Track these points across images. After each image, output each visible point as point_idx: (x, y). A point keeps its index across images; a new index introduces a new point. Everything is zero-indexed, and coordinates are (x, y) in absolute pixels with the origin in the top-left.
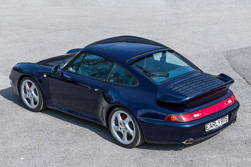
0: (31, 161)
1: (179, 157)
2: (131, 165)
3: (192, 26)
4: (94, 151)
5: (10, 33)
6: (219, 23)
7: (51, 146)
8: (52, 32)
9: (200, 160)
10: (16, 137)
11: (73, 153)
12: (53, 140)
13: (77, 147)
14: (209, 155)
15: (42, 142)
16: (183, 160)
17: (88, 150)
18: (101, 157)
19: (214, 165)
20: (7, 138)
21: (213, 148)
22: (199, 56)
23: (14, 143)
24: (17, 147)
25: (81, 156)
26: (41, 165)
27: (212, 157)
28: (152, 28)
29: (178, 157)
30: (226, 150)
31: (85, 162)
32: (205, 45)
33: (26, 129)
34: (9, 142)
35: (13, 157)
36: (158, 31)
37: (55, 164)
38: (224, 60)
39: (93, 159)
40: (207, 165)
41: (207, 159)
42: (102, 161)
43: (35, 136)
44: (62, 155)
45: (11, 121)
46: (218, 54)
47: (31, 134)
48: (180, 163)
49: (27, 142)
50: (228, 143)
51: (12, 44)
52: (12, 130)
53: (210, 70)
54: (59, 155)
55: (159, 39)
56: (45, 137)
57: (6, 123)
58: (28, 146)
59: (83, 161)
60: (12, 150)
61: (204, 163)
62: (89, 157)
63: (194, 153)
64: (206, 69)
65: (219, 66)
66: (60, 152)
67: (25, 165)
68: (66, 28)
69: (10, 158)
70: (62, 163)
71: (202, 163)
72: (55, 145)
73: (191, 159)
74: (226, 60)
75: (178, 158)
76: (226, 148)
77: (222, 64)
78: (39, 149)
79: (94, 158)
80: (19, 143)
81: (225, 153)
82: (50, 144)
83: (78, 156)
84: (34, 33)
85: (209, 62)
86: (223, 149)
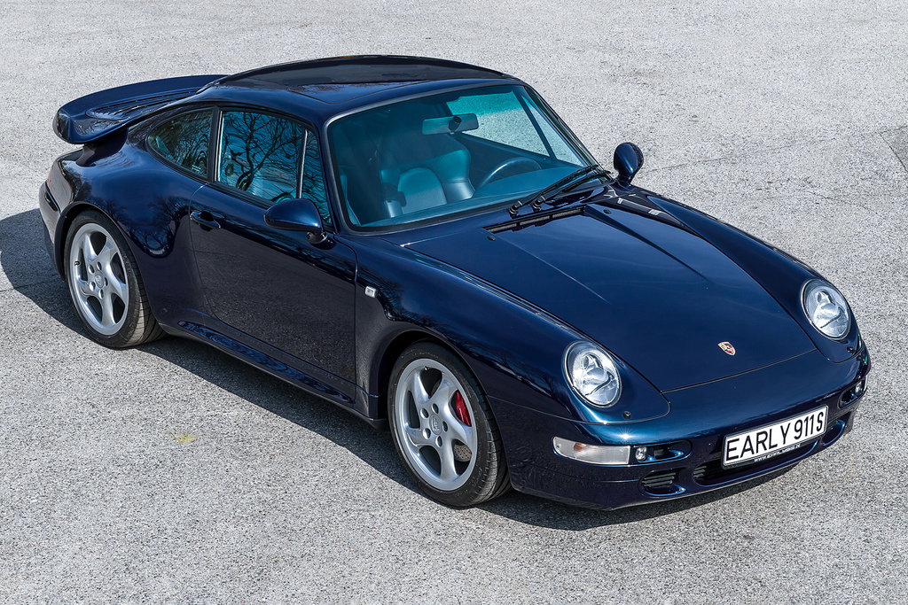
0: (143, 511)
1: (701, 522)
2: (516, 544)
3: (770, 27)
4: (380, 486)
5: (83, 28)
6: (874, 20)
7: (220, 460)
8: (243, 29)
9: (781, 538)
10: (92, 421)
11: (304, 489)
12: (229, 436)
13: (316, 465)
14: (813, 517)
15: (187, 444)
16: (715, 534)
17: (360, 478)
18: (407, 507)
19: (832, 557)
20: (56, 421)
21: (831, 492)
22: (790, 143)
23: (83, 441)
24: (93, 457)
25: (332, 503)
26: (180, 527)
27: (825, 526)
28: (617, 29)
29: (696, 521)
30: (880, 502)
31: (344, 524)
32: (817, 102)
33: (130, 393)
34: (64, 437)
35: (77, 494)
36: (640, 43)
37: (231, 528)
38: (885, 159)
39: (377, 513)
40: (807, 555)
41: (807, 534)
42: (408, 524)
43: (161, 419)
44: (261, 493)
45: (76, 360)
46: (863, 137)
47: (147, 409)
48: (702, 543)
49: (131, 441)
50: (888, 475)
51: (92, 72)
52: (79, 394)
53: (833, 196)
54: (248, 496)
55: (641, 72)
56: (200, 425)
57: (58, 366)
58: (134, 454)
59: (340, 519)
60: (75, 467)
61: (796, 550)
62: (362, 508)
63: (759, 508)
64: (818, 192)
65: (868, 183)
66: (252, 484)
67: (119, 526)
68: (293, 19)
69: (66, 496)
70: (257, 524)
71: (788, 547)
72: (237, 455)
73: (745, 530)
74: (894, 162)
75: (696, 525)
76: (880, 496)
77: (878, 177)
78: (177, 469)
79: (381, 511)
80: (100, 444)
81: (877, 513)
82: (219, 452)
83: (321, 502)
84: (172, 33)
85: (828, 165)
86: (868, 499)
